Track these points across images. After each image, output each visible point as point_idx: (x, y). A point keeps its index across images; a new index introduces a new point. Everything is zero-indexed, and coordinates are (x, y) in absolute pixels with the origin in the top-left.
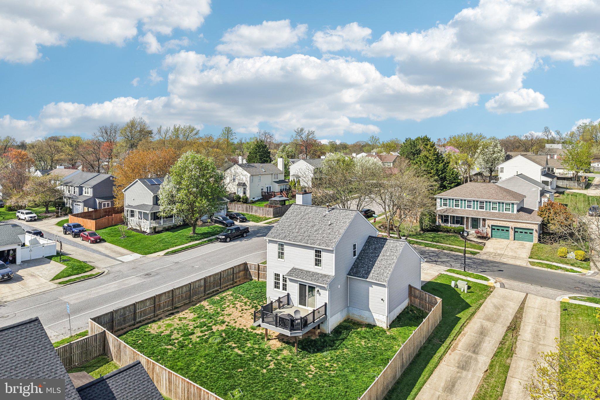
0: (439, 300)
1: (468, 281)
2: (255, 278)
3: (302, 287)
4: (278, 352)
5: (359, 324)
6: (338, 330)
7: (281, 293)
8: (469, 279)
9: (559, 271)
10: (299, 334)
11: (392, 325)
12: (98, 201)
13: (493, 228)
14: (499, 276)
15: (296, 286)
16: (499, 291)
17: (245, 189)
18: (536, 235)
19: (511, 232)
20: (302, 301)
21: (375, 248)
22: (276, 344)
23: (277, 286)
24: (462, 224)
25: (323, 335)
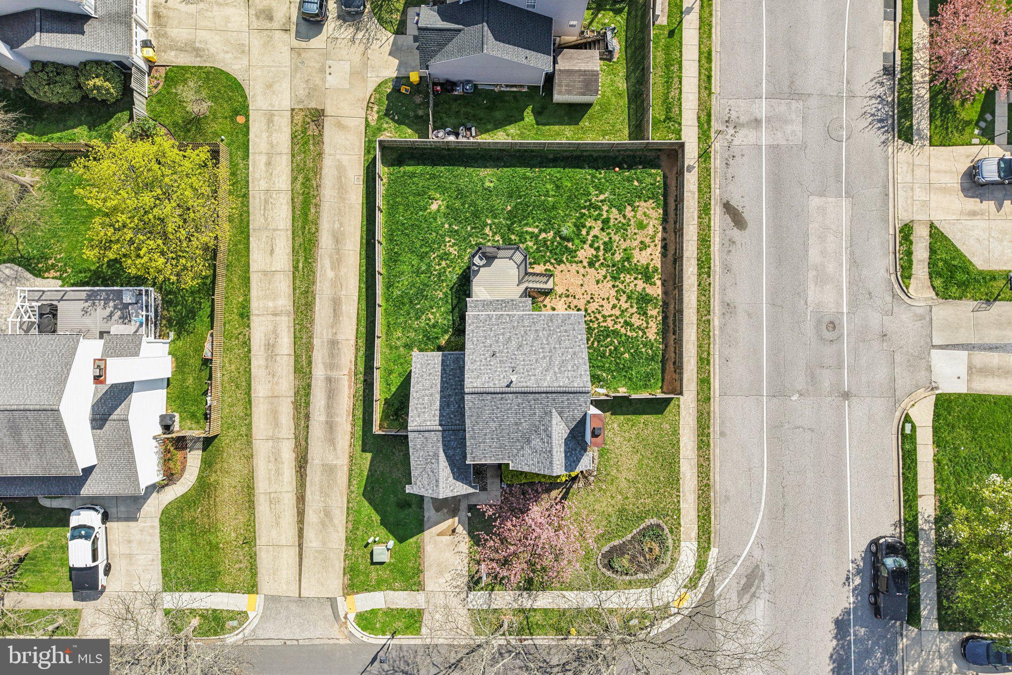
21: (448, 406)
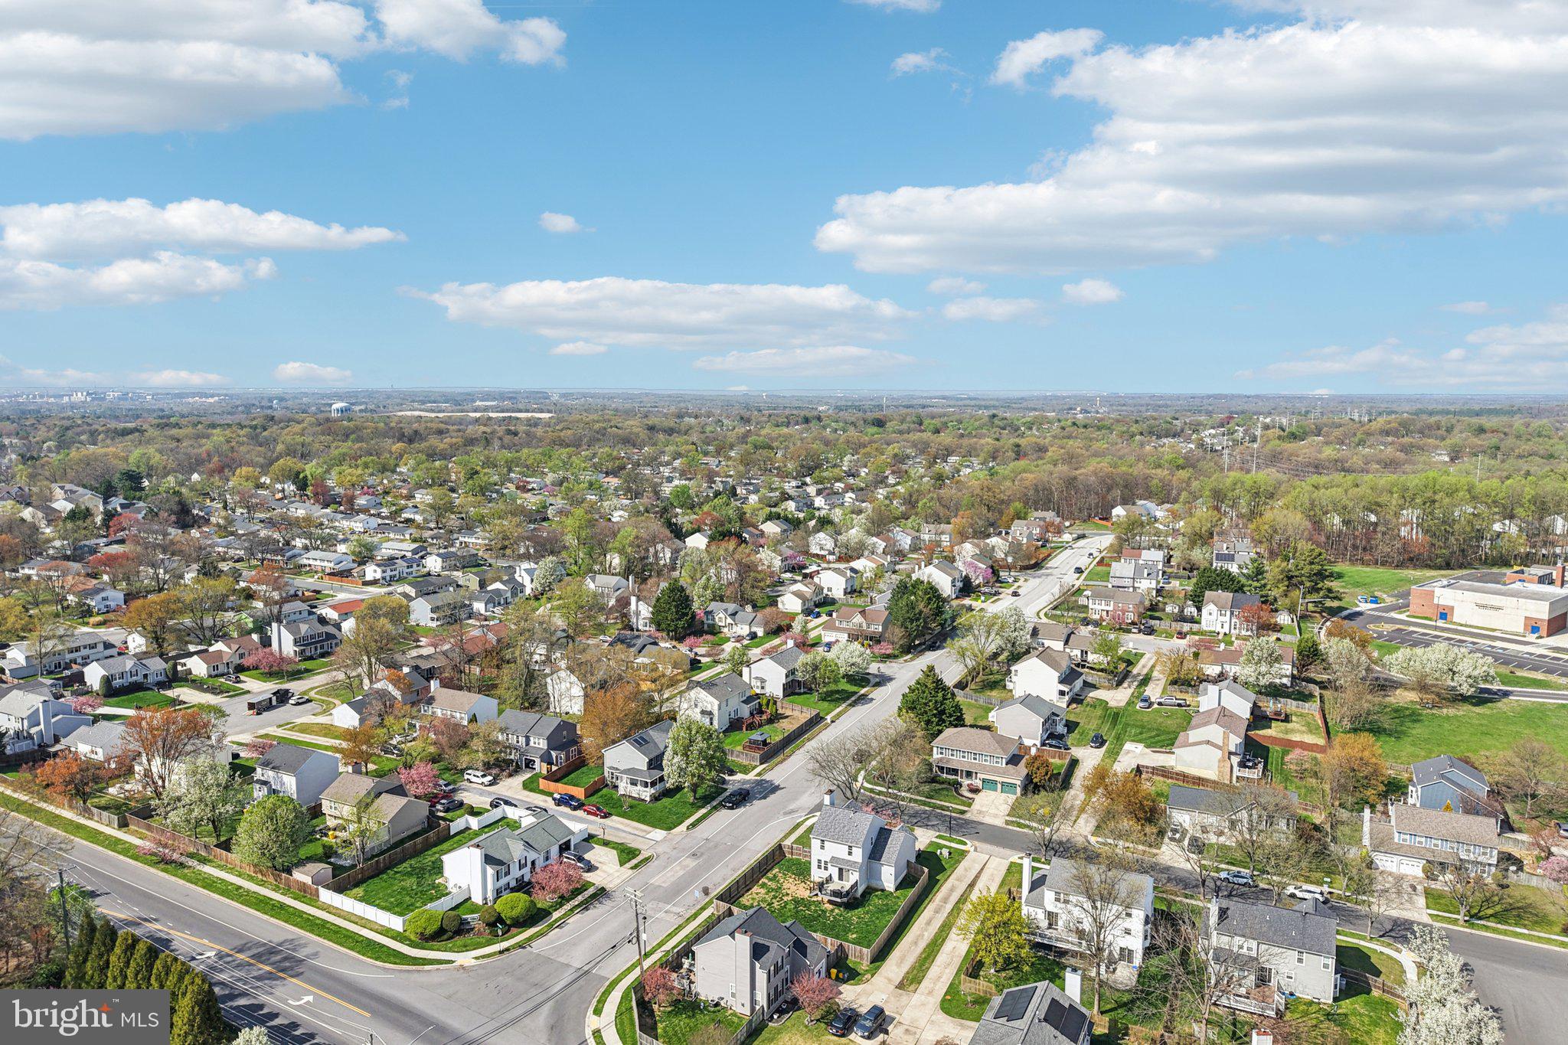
0: (926, 870)
1: (951, 847)
2: (788, 856)
3: (841, 870)
4: (832, 911)
5: (877, 890)
6: (864, 895)
7: (825, 875)
8: (953, 845)
9: (1026, 830)
10: (845, 900)
11: (897, 889)
12: (554, 754)
13: (984, 781)
14: (976, 840)
15: (836, 870)
16: (972, 855)
17: (711, 719)
18: (1019, 790)
19: (999, 786)
20: (841, 878)
21: (885, 836)
22: (829, 907)
23: (819, 867)
24: (956, 775)
25: (856, 899)
